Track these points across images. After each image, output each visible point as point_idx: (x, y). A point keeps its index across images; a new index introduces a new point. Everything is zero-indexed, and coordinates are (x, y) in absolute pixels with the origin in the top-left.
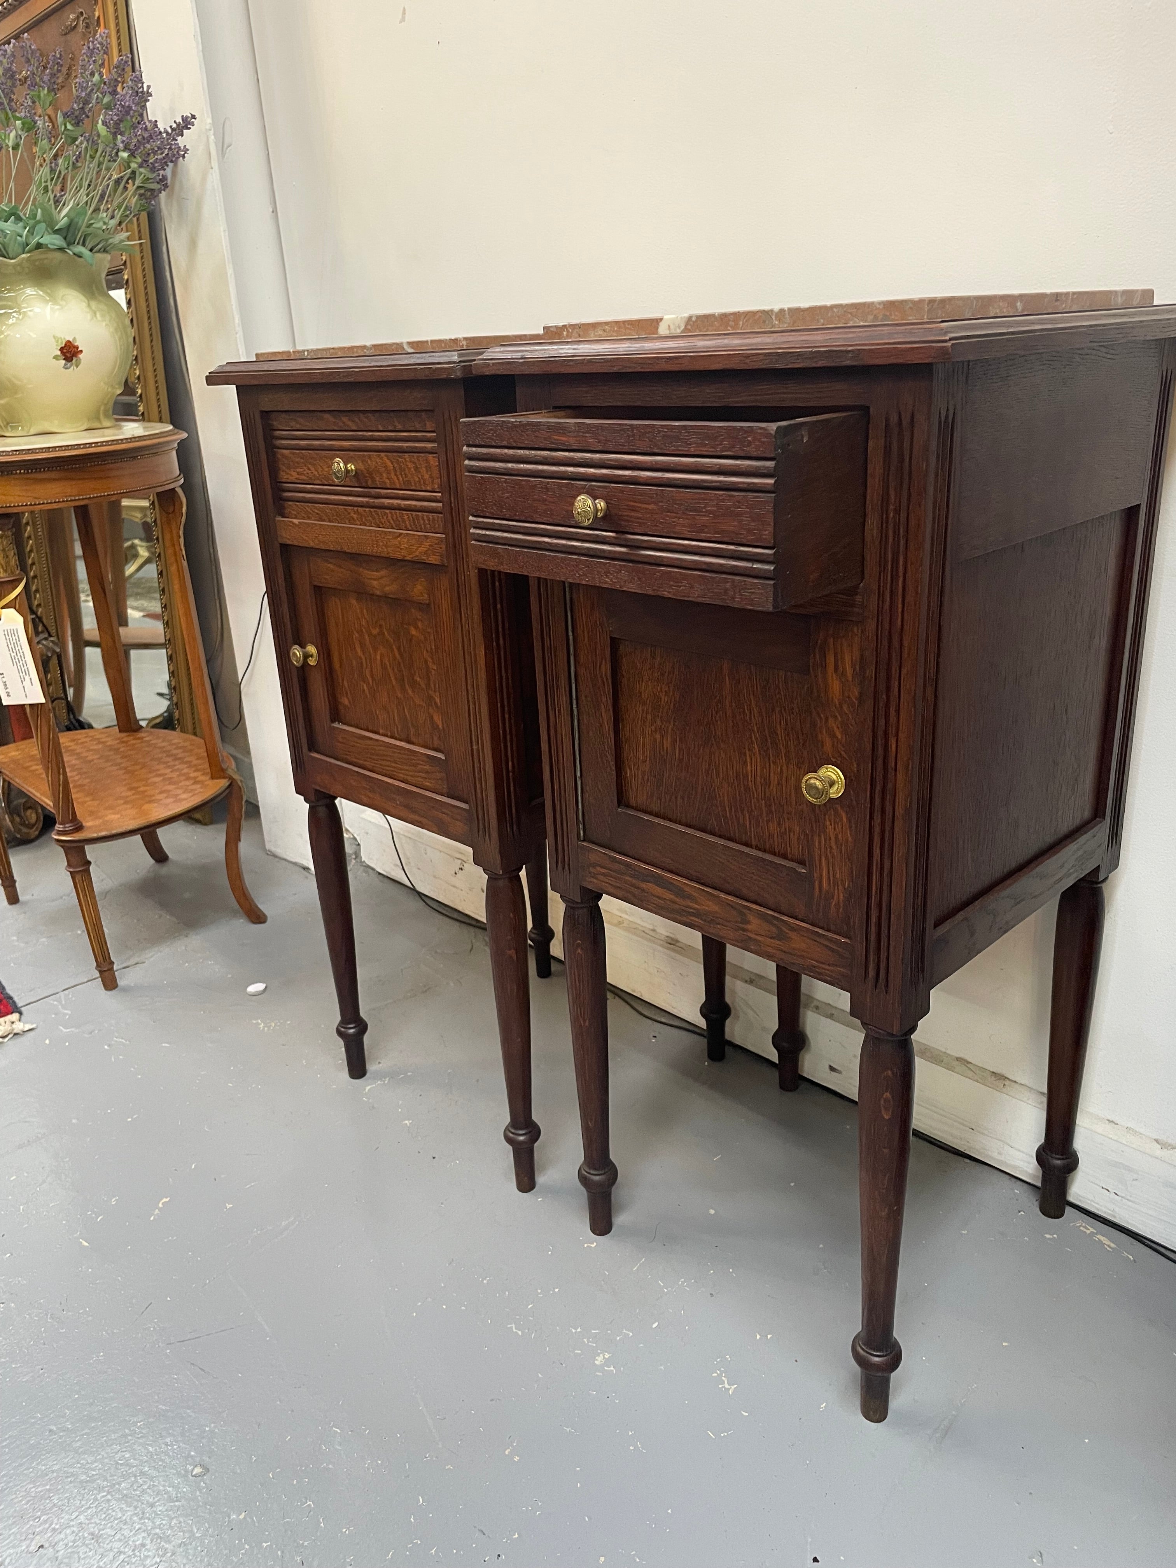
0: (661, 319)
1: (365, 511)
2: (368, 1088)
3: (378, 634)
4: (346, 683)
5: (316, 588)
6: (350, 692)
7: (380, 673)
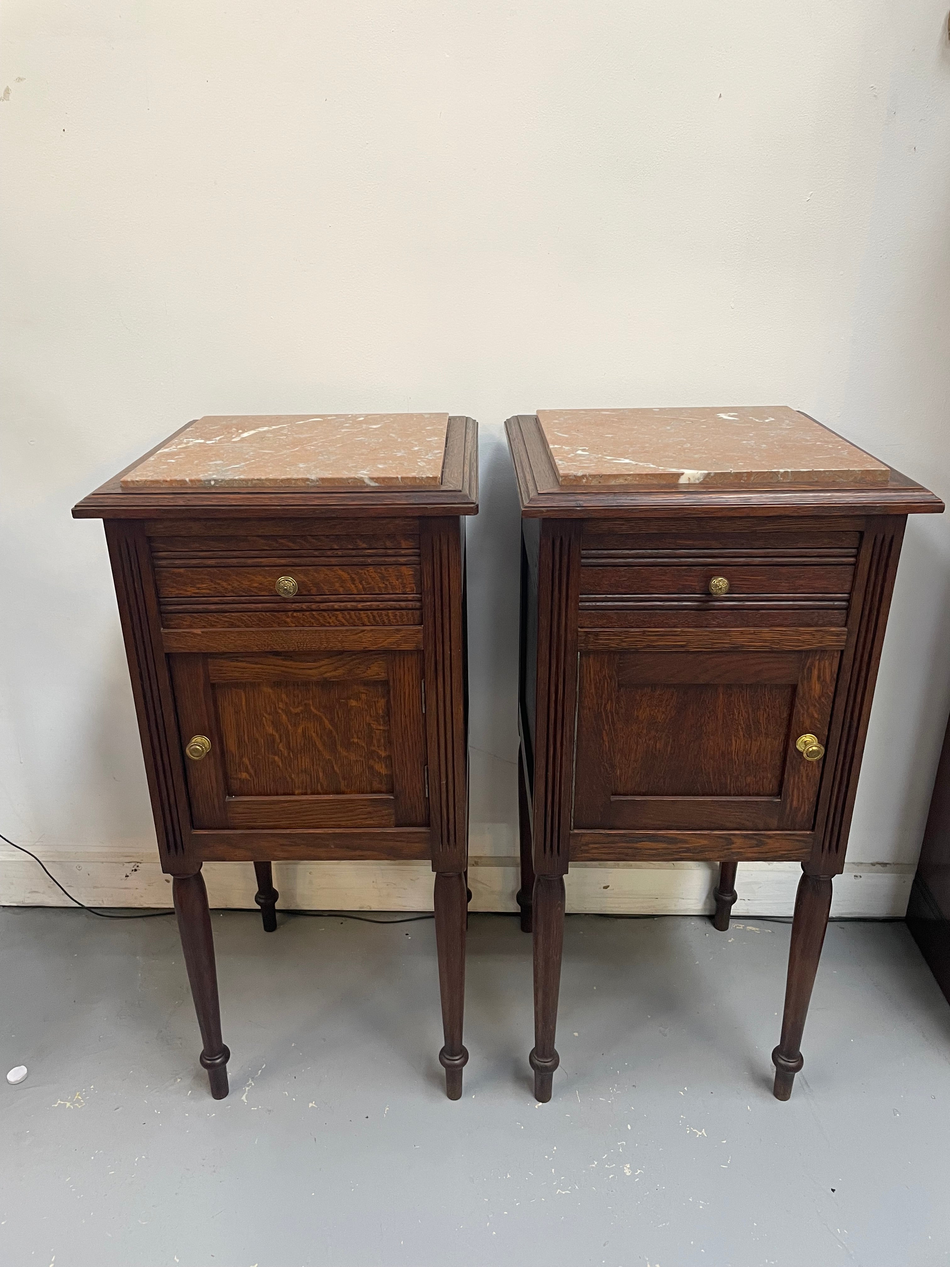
0: (682, 475)
1: (303, 615)
2: (244, 1098)
3: (302, 712)
4: (246, 760)
5: (213, 685)
6: (253, 766)
7: (300, 744)
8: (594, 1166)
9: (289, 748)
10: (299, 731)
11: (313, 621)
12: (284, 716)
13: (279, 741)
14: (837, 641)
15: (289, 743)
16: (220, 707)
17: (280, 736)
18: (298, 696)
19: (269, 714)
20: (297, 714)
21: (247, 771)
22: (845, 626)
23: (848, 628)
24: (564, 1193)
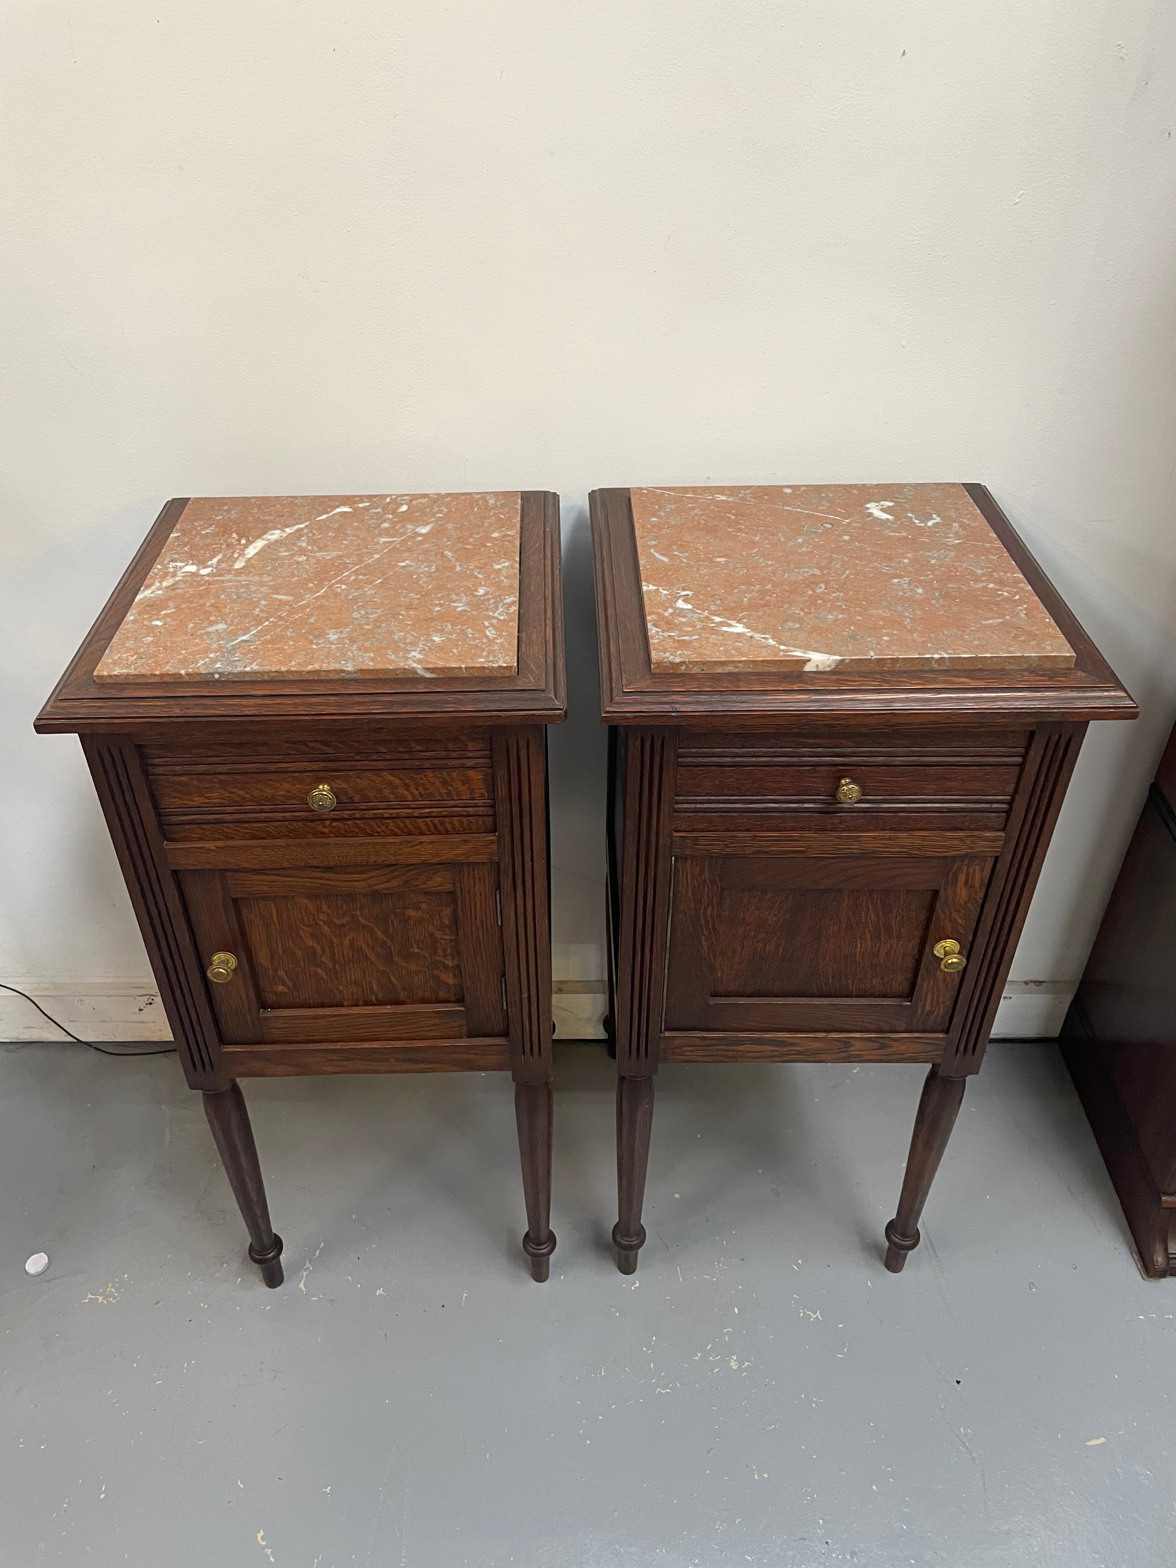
0: (809, 660)
1: (345, 824)
2: (302, 1285)
3: (348, 923)
4: (281, 973)
5: (235, 900)
6: (291, 979)
7: (348, 955)
8: (697, 1358)
9: (333, 959)
10: (345, 943)
11: (357, 830)
12: (326, 928)
13: (321, 953)
14: (992, 847)
15: (334, 954)
16: (246, 920)
17: (323, 949)
18: (342, 907)
19: (307, 926)
20: (342, 925)
21: (284, 983)
22: (1004, 829)
23: (1005, 833)
24: (664, 1392)
